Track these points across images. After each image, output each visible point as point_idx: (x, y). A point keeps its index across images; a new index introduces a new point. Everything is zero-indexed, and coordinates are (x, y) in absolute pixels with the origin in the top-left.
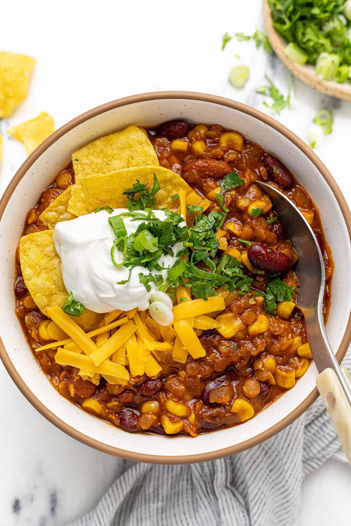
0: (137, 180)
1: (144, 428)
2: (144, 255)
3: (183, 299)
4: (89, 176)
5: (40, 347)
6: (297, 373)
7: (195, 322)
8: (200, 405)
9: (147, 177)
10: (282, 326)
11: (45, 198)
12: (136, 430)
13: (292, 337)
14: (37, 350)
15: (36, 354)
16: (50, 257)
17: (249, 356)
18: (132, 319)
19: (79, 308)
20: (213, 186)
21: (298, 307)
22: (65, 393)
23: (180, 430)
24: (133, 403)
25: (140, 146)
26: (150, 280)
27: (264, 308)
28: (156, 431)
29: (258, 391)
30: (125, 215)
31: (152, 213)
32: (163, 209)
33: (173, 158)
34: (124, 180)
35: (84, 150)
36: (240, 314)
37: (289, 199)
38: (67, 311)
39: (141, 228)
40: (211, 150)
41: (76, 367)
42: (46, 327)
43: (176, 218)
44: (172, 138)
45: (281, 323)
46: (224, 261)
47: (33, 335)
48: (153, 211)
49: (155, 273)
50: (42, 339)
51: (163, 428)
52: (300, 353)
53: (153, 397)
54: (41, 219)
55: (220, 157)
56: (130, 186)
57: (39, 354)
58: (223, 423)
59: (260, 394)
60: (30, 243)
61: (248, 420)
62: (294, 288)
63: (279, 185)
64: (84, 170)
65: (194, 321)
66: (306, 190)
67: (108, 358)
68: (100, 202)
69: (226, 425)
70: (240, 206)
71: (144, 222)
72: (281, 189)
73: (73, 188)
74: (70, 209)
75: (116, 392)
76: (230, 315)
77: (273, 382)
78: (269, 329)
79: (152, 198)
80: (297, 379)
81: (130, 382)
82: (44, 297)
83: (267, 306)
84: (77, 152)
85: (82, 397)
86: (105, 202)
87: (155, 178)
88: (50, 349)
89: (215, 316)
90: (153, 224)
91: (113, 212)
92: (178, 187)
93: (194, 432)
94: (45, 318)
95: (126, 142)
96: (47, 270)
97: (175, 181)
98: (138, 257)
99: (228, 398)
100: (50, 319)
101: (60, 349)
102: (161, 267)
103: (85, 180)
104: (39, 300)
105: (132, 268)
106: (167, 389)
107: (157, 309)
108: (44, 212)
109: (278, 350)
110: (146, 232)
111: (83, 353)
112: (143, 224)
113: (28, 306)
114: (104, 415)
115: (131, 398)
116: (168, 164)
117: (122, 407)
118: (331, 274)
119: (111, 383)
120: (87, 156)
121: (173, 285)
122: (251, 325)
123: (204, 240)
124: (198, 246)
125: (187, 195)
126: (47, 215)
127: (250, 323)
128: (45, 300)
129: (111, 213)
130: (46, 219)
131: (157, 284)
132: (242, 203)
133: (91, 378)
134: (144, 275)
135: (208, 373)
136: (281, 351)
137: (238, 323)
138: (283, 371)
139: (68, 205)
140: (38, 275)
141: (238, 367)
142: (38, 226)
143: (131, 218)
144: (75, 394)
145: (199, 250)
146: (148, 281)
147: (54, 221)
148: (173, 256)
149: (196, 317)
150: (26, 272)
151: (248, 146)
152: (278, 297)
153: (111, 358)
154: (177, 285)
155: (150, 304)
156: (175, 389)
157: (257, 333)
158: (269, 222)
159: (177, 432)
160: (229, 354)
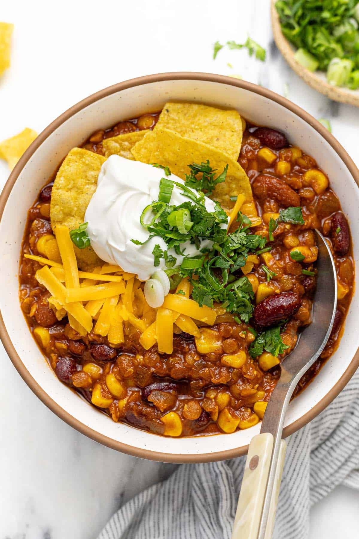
0: (208, 161)
1: (75, 384)
2: (172, 230)
3: (181, 292)
4: (168, 130)
5: (31, 254)
6: (242, 423)
7: (178, 319)
8: (137, 396)
9: (219, 164)
10: (255, 373)
11: (118, 128)
12: (67, 382)
13: (258, 389)
14: (26, 256)
15: (24, 259)
16: (89, 180)
17: (209, 380)
18: (126, 281)
19: (85, 241)
20: (273, 210)
21: (281, 366)
22: (26, 310)
23: (105, 407)
24: (81, 356)
25: (232, 133)
26: (163, 256)
27: (250, 347)
28: (84, 393)
29: (196, 417)
30: (178, 185)
31: (204, 199)
32: (216, 202)
33: (255, 164)
34: (197, 153)
35: (179, 106)
36: (224, 338)
37: (335, 264)
38: (73, 237)
39: (185, 206)
40: (293, 176)
41: (50, 292)
42: (47, 241)
43: (222, 217)
44: (265, 144)
45: (257, 370)
46: (240, 282)
47: (31, 240)
48: (205, 197)
49: (171, 253)
50: (37, 249)
51: (91, 396)
52: (256, 407)
53: (101, 363)
54: (103, 144)
55: (296, 188)
56: (199, 162)
57: (25, 261)
58: (147, 425)
59: (196, 421)
60: (79, 157)
61: (171, 437)
62: (287, 347)
63: (334, 246)
64: (168, 123)
65: (179, 317)
66: (356, 266)
67: (83, 302)
68: (163, 160)
69: (149, 428)
70: (287, 243)
71: (191, 203)
72: (334, 250)
73: (148, 133)
74: (133, 150)
75: (71, 336)
76: (215, 333)
77: (215, 417)
78: (241, 368)
79: (212, 185)
80: (238, 429)
81: (89, 336)
82: (61, 212)
83: (253, 347)
84: (173, 104)
85: (39, 322)
86: (169, 163)
87: (226, 169)
88: (38, 262)
89: (201, 326)
90: (198, 209)
91: (169, 176)
92: (242, 191)
93: (117, 417)
94: (51, 232)
95: (221, 122)
96: (79, 191)
97: (243, 183)
98: (166, 230)
99: (165, 406)
100: (54, 236)
101: (46, 267)
102: (180, 252)
103: (162, 132)
104: (55, 211)
105: (154, 235)
106: (117, 364)
107: (152, 287)
108: (110, 139)
109: (238, 392)
110: (187, 212)
111: (64, 284)
112: (189, 203)
113: (43, 212)
114: (48, 351)
115: (80, 351)
116: (247, 166)
117: (68, 353)
118: (329, 355)
119: (71, 326)
120: (179, 112)
121: (182, 274)
122: (228, 354)
123: (235, 251)
124: (224, 253)
125: (245, 203)
126: (111, 143)
127: (228, 352)
128: (61, 216)
129: (167, 175)
130: (108, 146)
131: (167, 264)
132: (290, 240)
133: (57, 310)
134: (160, 249)
135: (162, 372)
136: (240, 394)
137: (217, 345)
138: (230, 414)
139: (134, 145)
140: (69, 190)
141: (192, 384)
142: (97, 148)
143: (182, 192)
144: (34, 316)
145: (223, 258)
146: (160, 256)
147: (114, 152)
148: (198, 248)
149: (182, 315)
150: (60, 181)
151: (328, 194)
152: (267, 346)
153: (85, 304)
154: (185, 276)
155: (150, 279)
156: (124, 368)
157: (229, 365)
158: (304, 273)
159: (101, 407)
160: (192, 367)
